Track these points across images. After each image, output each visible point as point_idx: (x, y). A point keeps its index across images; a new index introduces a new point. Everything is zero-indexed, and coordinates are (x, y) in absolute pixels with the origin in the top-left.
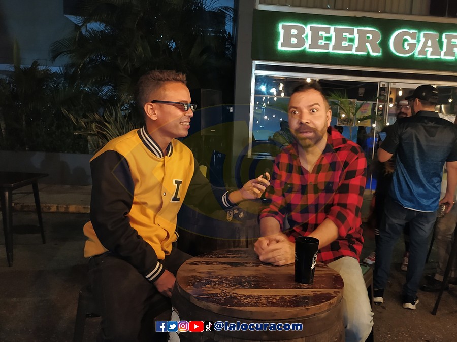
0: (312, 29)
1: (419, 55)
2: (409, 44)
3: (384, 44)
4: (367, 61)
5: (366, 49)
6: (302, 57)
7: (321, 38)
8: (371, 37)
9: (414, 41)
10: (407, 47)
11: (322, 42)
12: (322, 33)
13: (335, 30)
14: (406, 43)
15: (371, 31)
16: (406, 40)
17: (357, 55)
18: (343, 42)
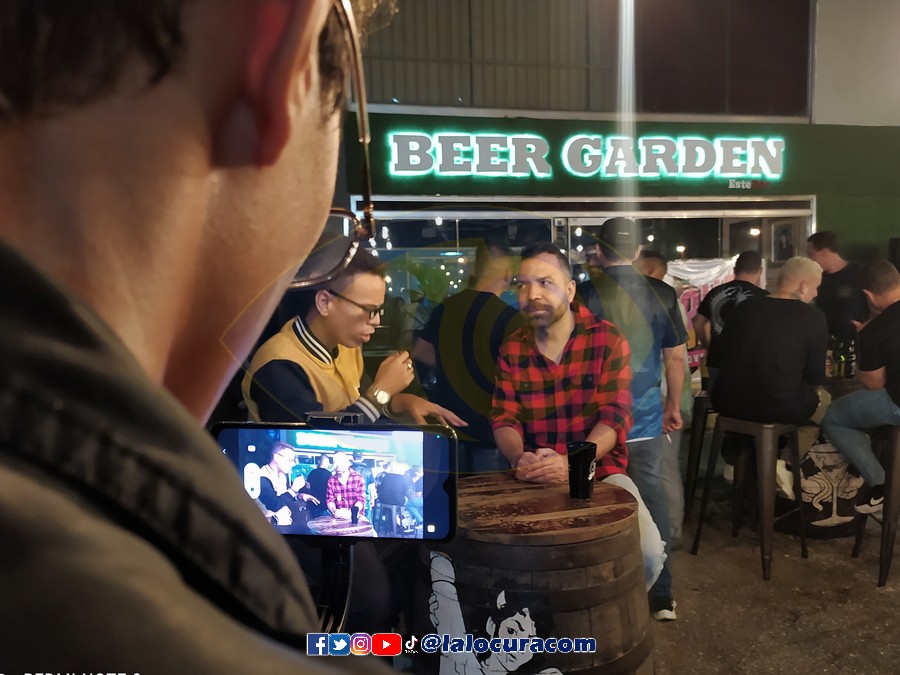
0: (441, 139)
1: (607, 172)
2: (591, 157)
3: (554, 159)
4: (531, 186)
5: (527, 168)
6: (429, 185)
7: (458, 153)
8: (533, 148)
9: (597, 152)
10: (588, 163)
11: (459, 160)
12: (458, 146)
13: (478, 140)
14: (586, 156)
15: (533, 140)
16: (585, 151)
17: (515, 179)
18: (493, 159)
